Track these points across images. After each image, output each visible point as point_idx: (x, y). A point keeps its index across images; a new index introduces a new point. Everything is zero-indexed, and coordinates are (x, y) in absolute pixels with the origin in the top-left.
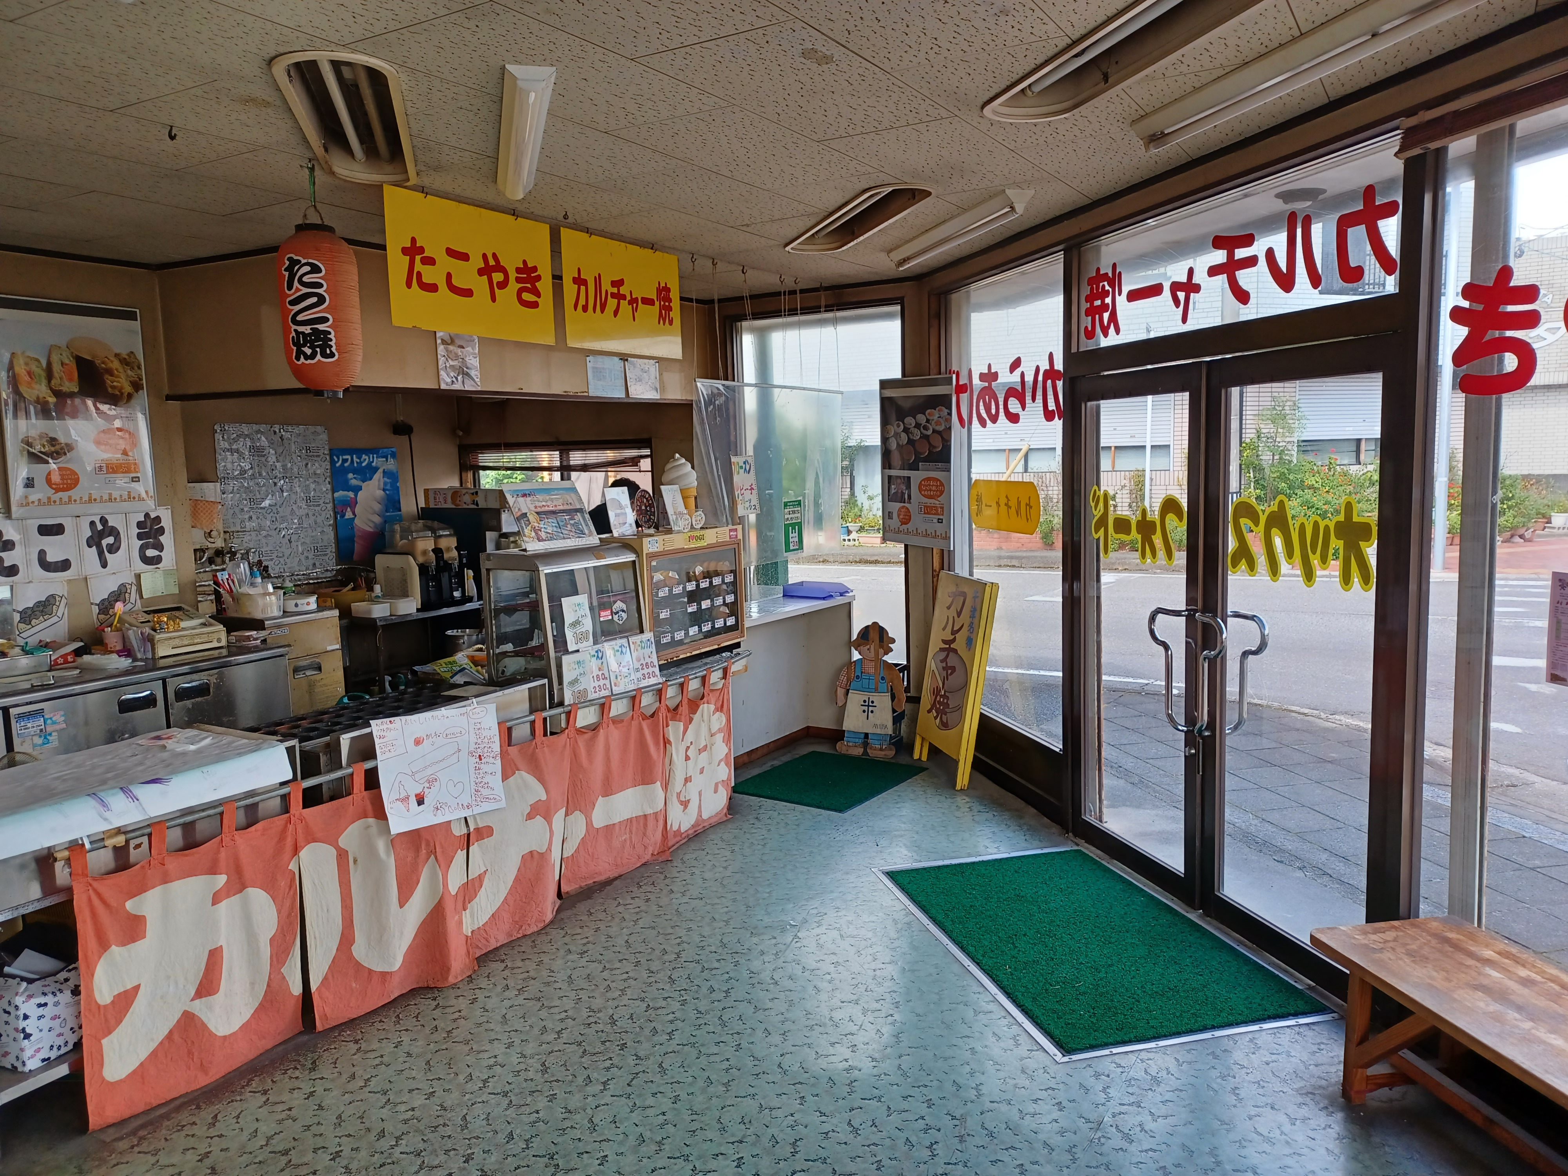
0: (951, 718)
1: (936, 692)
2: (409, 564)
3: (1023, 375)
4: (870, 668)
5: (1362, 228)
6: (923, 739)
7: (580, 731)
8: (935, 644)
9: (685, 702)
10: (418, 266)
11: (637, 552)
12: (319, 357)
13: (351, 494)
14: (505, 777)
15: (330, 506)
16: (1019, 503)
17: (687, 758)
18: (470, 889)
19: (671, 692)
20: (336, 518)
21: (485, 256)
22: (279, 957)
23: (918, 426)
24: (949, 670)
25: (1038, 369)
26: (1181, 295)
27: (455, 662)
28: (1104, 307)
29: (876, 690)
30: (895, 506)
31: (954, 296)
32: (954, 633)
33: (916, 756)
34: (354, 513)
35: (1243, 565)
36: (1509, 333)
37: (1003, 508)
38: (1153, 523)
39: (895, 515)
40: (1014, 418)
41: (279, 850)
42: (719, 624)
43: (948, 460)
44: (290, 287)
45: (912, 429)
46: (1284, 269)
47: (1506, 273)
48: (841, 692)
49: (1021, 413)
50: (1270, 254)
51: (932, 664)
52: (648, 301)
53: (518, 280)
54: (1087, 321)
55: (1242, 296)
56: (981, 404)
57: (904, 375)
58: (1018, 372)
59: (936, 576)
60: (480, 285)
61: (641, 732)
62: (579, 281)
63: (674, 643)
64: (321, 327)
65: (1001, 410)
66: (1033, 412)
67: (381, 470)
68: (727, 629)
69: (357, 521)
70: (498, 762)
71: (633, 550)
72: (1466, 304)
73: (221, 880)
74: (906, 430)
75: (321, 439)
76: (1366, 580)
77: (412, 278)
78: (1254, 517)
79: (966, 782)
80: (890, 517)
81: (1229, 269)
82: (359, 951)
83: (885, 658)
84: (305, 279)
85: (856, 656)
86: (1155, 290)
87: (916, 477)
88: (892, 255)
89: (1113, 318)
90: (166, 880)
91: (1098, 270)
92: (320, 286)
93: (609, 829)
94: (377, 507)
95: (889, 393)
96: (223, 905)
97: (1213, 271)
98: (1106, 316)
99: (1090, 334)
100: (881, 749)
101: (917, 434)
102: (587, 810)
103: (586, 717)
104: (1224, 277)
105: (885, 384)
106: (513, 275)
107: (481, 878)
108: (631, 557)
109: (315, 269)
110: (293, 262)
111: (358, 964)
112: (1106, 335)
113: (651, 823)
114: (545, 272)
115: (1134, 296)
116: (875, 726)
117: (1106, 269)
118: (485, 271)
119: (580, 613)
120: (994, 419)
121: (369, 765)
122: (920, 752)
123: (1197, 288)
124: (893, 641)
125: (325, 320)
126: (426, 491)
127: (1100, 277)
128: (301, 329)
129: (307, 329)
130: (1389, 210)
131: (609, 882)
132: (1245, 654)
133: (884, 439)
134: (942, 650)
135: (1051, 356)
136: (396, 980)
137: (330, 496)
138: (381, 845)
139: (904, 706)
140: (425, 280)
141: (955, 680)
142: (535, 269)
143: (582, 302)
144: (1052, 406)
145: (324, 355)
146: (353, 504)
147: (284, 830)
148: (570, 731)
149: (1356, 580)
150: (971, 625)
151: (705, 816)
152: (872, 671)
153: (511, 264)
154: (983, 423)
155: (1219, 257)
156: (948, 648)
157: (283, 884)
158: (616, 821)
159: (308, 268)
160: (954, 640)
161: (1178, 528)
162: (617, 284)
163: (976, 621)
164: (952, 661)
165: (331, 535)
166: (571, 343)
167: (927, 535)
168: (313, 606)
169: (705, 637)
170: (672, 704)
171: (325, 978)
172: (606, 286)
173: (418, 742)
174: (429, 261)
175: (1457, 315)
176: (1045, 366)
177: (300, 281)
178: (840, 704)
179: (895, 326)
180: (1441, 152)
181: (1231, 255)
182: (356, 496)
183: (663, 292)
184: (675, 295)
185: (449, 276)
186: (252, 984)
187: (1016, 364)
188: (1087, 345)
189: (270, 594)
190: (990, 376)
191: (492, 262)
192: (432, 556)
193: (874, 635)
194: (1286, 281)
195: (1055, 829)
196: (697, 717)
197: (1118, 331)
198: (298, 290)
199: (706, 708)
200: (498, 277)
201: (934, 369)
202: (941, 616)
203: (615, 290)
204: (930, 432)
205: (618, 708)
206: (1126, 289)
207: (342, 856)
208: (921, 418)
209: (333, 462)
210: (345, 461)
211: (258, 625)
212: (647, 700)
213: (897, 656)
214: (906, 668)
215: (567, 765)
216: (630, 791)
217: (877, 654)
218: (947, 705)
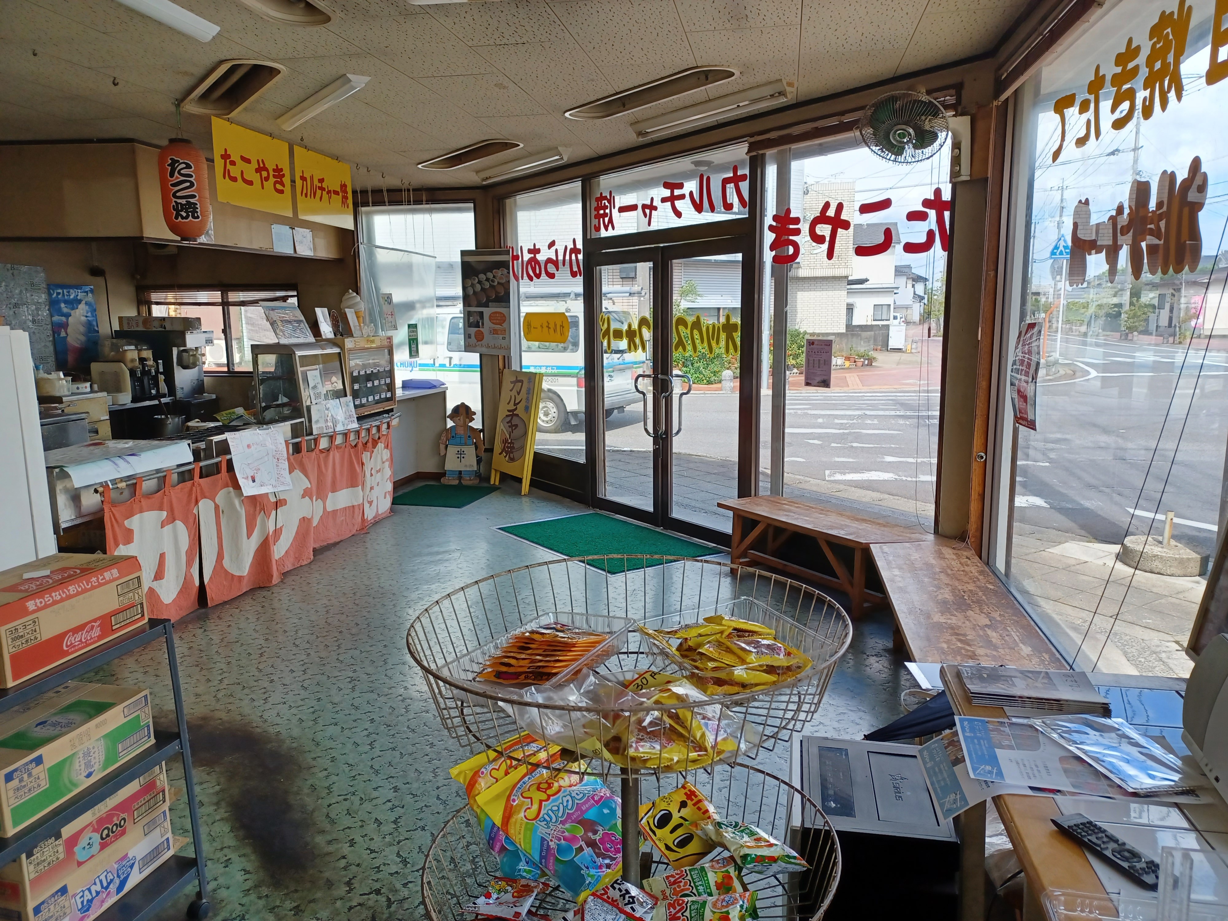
0: (516, 454)
1: (505, 441)
2: (121, 368)
3: (556, 251)
4: (461, 431)
5: (732, 185)
6: (496, 470)
7: (321, 451)
8: (502, 412)
9: (370, 440)
10: (229, 166)
11: (342, 347)
12: (190, 218)
13: (64, 319)
14: (290, 473)
15: (49, 327)
16: (556, 325)
17: (372, 475)
18: (278, 532)
19: (363, 434)
20: (54, 336)
21: (258, 161)
22: (189, 564)
23: (487, 280)
24: (513, 427)
25: (566, 248)
26: (647, 211)
27: (234, 413)
28: (605, 215)
29: (466, 444)
30: (473, 330)
31: (508, 202)
32: (515, 404)
33: (492, 482)
34: (66, 333)
35: (680, 349)
36: (791, 238)
37: (545, 329)
38: (635, 331)
39: (473, 336)
40: (551, 276)
41: (189, 502)
42: (383, 396)
43: (508, 301)
44: (172, 175)
45: (484, 282)
46: (698, 202)
47: (788, 211)
48: (442, 447)
49: (556, 272)
50: (691, 193)
51: (501, 427)
52: (336, 193)
53: (274, 176)
54: (595, 222)
55: (678, 214)
56: (529, 267)
57: (476, 247)
58: (553, 249)
59: (501, 373)
60: (255, 177)
61: (350, 455)
62: (303, 178)
63: (362, 406)
64: (192, 200)
65: (543, 270)
66: (563, 273)
67: (84, 302)
68: (387, 400)
69: (69, 339)
70: (287, 463)
71: (339, 346)
72: (774, 224)
73: (165, 514)
74: (480, 282)
75: (40, 277)
76: (736, 350)
77: (226, 173)
78: (685, 325)
79: (527, 490)
80: (470, 337)
81: (672, 199)
82: (226, 563)
83: (470, 424)
84: (182, 172)
85: (450, 424)
86: (633, 208)
87: (487, 311)
88: (479, 174)
89: (611, 221)
90: (141, 511)
91: (601, 194)
92: (191, 176)
93: (335, 512)
94: (82, 329)
95: (468, 259)
96: (166, 528)
97: (664, 200)
98: (607, 219)
99: (598, 229)
100: (470, 480)
101: (487, 285)
102: (324, 499)
103: (324, 443)
104: (669, 204)
105: (464, 253)
106: (271, 173)
107: (281, 528)
108: (336, 350)
109: (188, 166)
110: (174, 162)
111: (226, 571)
112: (607, 230)
113: (357, 510)
114: (287, 172)
115: (622, 209)
116: (466, 466)
117: (606, 194)
118: (259, 170)
119: (316, 381)
120: (538, 276)
121: (228, 457)
122: (495, 479)
123: (655, 208)
124: (474, 413)
125: (194, 196)
126: (121, 319)
127: (602, 198)
128: (179, 201)
129: (183, 201)
130: (743, 178)
131: (335, 544)
132: (682, 394)
133: (464, 288)
134: (507, 416)
135: (574, 241)
136: (245, 581)
137: (49, 320)
138: (237, 502)
139: (483, 454)
140: (232, 175)
141: (517, 433)
142: (282, 170)
143: (305, 191)
144: (575, 269)
145: (194, 217)
146: (65, 326)
147: (191, 490)
148: (317, 450)
149: (732, 350)
150: (527, 399)
151: (380, 512)
152: (462, 432)
153: (271, 167)
154: (531, 279)
155: (667, 193)
156: (512, 414)
157: (191, 520)
158: (338, 508)
159: (184, 166)
160: (516, 409)
161: (647, 334)
162: (321, 181)
163: (530, 396)
164: (515, 421)
165: (51, 348)
166: (302, 217)
167: (495, 347)
168: (89, 390)
169: (377, 403)
170: (364, 441)
171: (211, 578)
172: (316, 182)
173: (249, 446)
174: (233, 163)
175: (771, 228)
176: (570, 246)
177: (179, 172)
178: (442, 454)
179: (469, 217)
180: (763, 155)
181: (672, 192)
182: (67, 319)
183: (344, 186)
184: (349, 190)
185: (242, 172)
186: (177, 577)
187: (552, 244)
188: (595, 235)
189: (62, 379)
190: (535, 251)
191: (262, 165)
192: (137, 363)
193: (463, 411)
194: (699, 208)
195: (582, 506)
196: (375, 450)
197: (613, 228)
198: (177, 178)
199: (381, 446)
200: (264, 174)
201: (497, 245)
202: (506, 395)
203: (320, 185)
204: (496, 284)
205: (339, 440)
206: (617, 206)
207: (217, 507)
208: (490, 275)
209: (50, 295)
210: (58, 294)
211: (59, 400)
212: (352, 437)
213: (477, 424)
214: (482, 431)
215: (316, 469)
216: (345, 490)
217: (465, 422)
218: (513, 447)
